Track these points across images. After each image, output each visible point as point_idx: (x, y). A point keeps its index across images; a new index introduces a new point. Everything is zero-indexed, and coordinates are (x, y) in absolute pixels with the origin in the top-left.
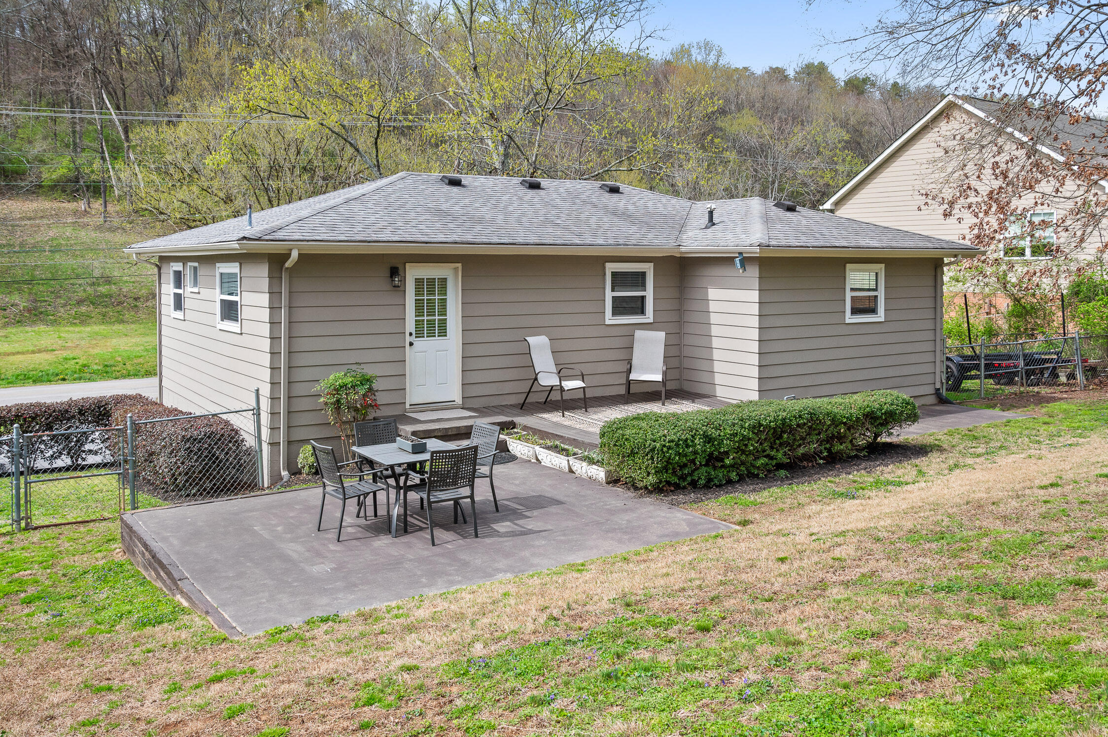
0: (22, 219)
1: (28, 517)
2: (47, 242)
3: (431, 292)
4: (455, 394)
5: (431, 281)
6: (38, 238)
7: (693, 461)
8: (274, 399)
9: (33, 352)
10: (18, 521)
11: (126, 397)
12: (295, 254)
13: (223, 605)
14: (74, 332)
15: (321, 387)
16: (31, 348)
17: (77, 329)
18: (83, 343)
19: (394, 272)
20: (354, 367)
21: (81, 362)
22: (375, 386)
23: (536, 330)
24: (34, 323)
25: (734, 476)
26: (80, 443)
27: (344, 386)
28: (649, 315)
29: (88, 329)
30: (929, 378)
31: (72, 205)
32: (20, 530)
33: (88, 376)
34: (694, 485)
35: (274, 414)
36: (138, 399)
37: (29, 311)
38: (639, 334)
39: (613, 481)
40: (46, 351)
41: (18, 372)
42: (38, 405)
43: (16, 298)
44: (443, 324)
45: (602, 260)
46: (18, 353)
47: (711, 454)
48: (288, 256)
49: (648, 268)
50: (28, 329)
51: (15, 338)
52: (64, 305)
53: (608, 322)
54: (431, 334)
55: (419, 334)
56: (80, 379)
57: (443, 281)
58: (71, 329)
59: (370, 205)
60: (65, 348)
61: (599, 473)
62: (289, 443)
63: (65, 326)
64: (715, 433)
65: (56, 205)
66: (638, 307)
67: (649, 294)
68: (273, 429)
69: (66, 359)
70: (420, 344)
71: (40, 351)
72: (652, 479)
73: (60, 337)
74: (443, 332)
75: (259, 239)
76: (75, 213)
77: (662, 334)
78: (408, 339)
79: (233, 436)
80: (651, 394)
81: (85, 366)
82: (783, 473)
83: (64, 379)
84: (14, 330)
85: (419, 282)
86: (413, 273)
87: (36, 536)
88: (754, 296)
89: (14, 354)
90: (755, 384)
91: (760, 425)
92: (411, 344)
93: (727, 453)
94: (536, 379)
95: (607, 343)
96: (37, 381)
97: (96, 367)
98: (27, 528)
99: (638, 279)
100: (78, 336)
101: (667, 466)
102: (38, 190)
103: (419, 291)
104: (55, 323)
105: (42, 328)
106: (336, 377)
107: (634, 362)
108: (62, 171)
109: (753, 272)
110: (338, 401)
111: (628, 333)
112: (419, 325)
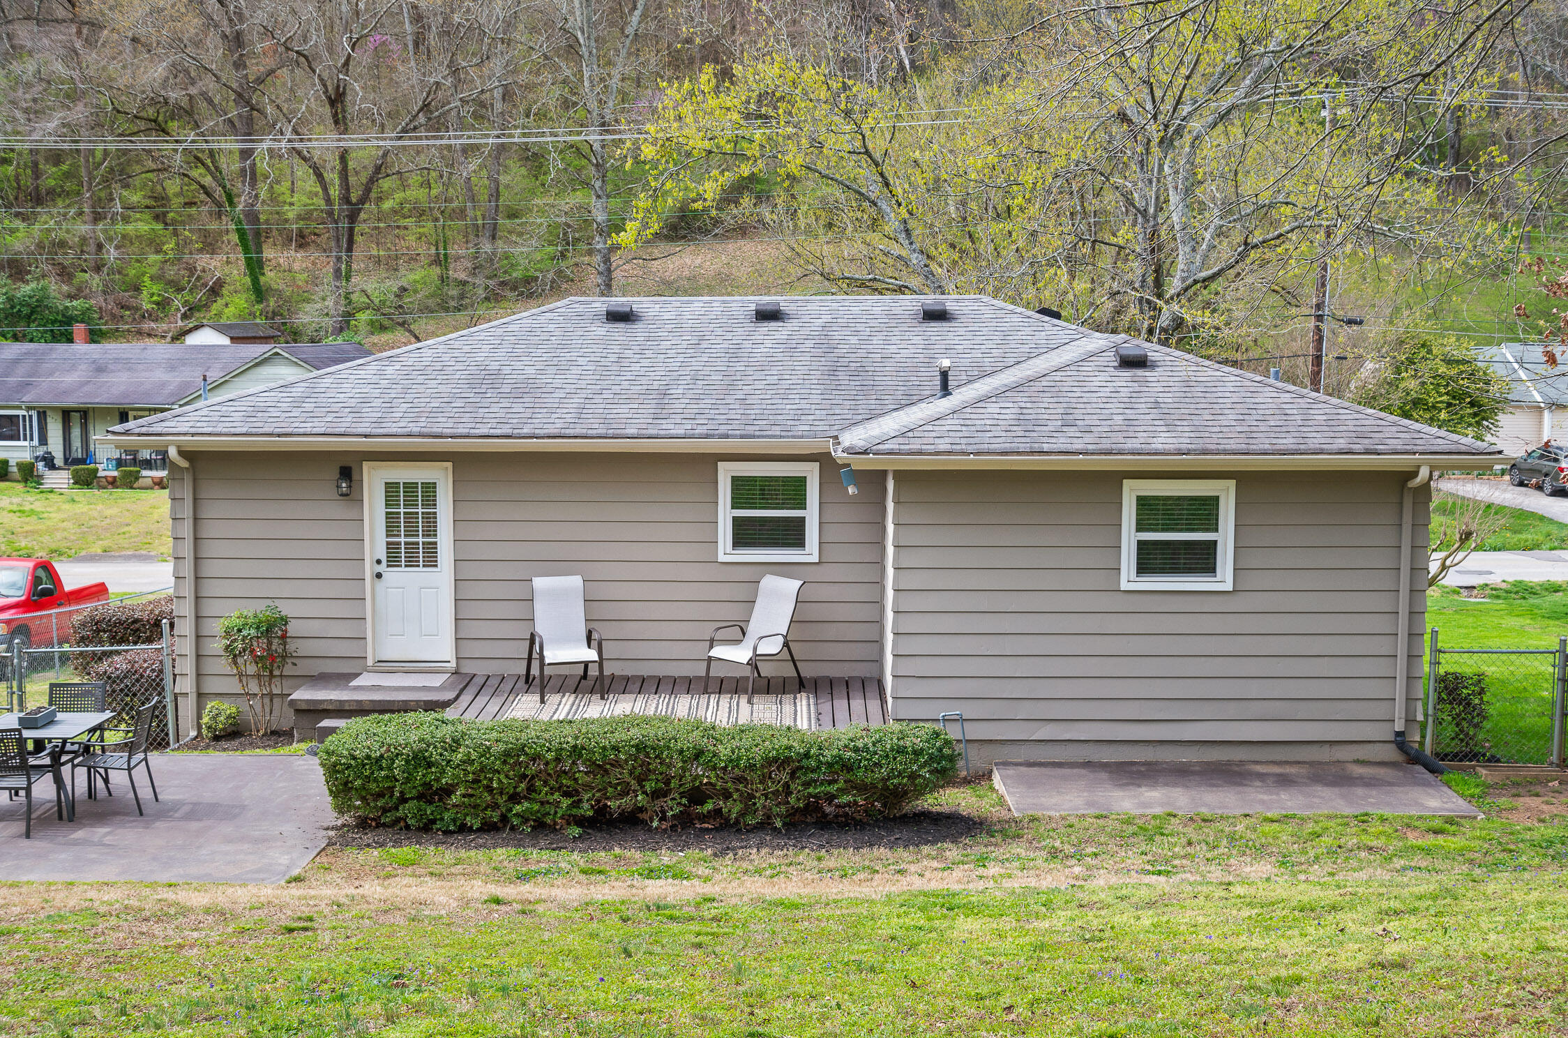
3: (410, 502)
4: (445, 652)
5: (410, 487)
8: (180, 636)
12: (172, 452)
19: (347, 473)
28: (812, 550)
30: (1379, 711)
35: (180, 656)
44: (431, 549)
45: (709, 462)
49: (811, 473)
54: (411, 562)
55: (393, 561)
57: (430, 488)
62: (200, 695)
66: (792, 534)
67: (812, 514)
70: (395, 576)
74: (431, 561)
78: (369, 569)
82: (575, 830)
85: (391, 489)
86: (374, 480)
92: (379, 576)
95: (725, 592)
103: (390, 499)
107: (751, 628)
110: (227, 647)
111: (751, 578)
112: (392, 548)
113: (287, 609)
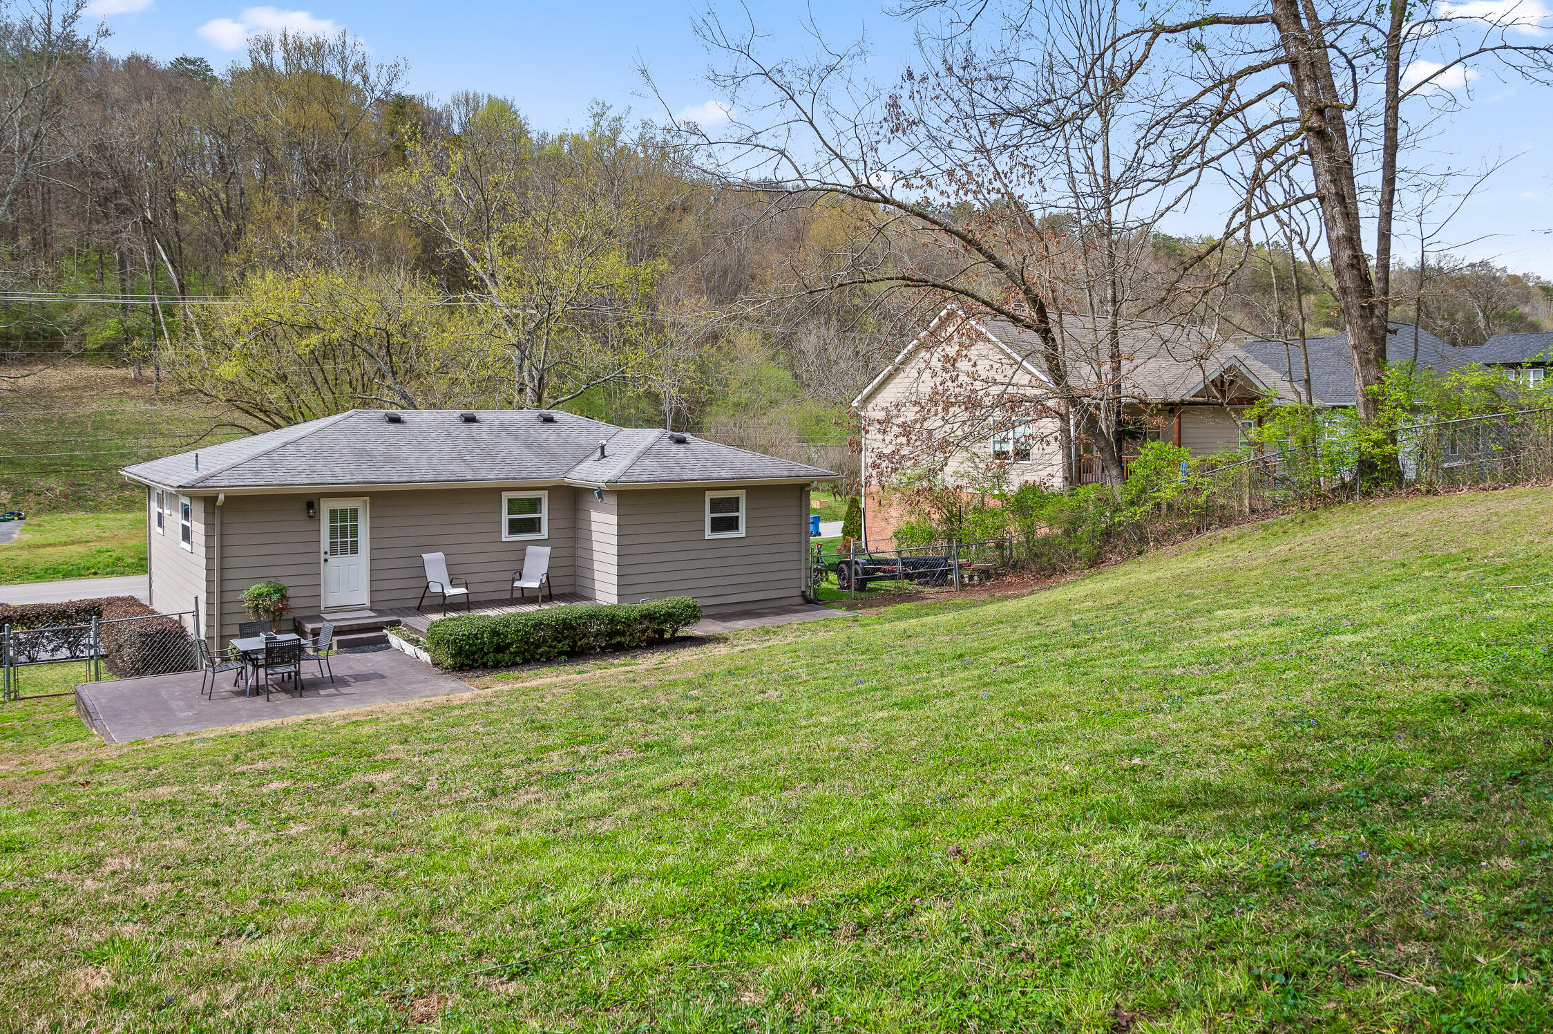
0: (62, 389)
1: (16, 691)
2: (89, 416)
3: (344, 519)
4: (365, 599)
5: (344, 511)
6: (80, 411)
7: (482, 649)
8: (209, 604)
9: (66, 544)
10: (9, 694)
11: (119, 599)
12: (221, 497)
13: (114, 731)
14: (115, 519)
15: (245, 595)
16: (64, 539)
17: (119, 516)
18: (121, 532)
19: (310, 505)
20: (273, 580)
21: (115, 555)
22: (289, 594)
23: (433, 548)
24: (72, 510)
25: (518, 659)
26: (77, 638)
27: (260, 595)
28: (544, 533)
29: (131, 516)
30: (796, 583)
31: (121, 372)
32: (10, 700)
33: (122, 569)
34: (485, 666)
35: (208, 615)
36: (132, 601)
37: (66, 496)
38: (530, 549)
39: (436, 664)
40: (80, 542)
41: (48, 566)
42: (41, 606)
43: (52, 481)
44: (354, 544)
45: (497, 492)
46: (50, 545)
47: (498, 645)
48: (216, 498)
49: (543, 495)
50: (65, 516)
51: (48, 527)
52: (105, 490)
53: (504, 539)
54: (344, 552)
55: (333, 552)
56: (113, 573)
57: (355, 512)
58: (112, 516)
59: (302, 449)
60: (101, 539)
61: (425, 657)
62: (222, 637)
63: (106, 512)
64: (501, 629)
65: (102, 372)
66: (533, 526)
67: (544, 515)
68: (208, 626)
69: (99, 551)
70: (333, 560)
71: (73, 543)
72: (450, 661)
73: (98, 526)
74: (354, 550)
75: (193, 487)
76: (124, 380)
77: (548, 549)
78: (323, 557)
79: (181, 632)
80: (527, 597)
81: (118, 559)
82: (564, 658)
83: (95, 574)
84: (48, 518)
85: (333, 513)
86: (326, 507)
87: (20, 704)
88: (613, 519)
89: (44, 546)
90: (614, 590)
91: (541, 623)
92: (326, 560)
93: (512, 644)
94: (427, 587)
95: (505, 556)
96: (67, 575)
97: (130, 560)
98: (17, 698)
99: (534, 505)
100: (119, 524)
101: (460, 651)
102: (82, 356)
103: (332, 519)
104: (95, 509)
105: (81, 514)
106: (257, 588)
107: (524, 572)
108: (109, 333)
109: (612, 501)
110: (257, 605)
111: (521, 548)
112: (333, 545)
113: (285, 582)
